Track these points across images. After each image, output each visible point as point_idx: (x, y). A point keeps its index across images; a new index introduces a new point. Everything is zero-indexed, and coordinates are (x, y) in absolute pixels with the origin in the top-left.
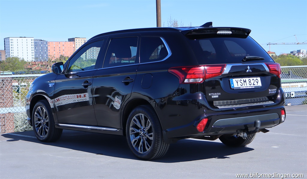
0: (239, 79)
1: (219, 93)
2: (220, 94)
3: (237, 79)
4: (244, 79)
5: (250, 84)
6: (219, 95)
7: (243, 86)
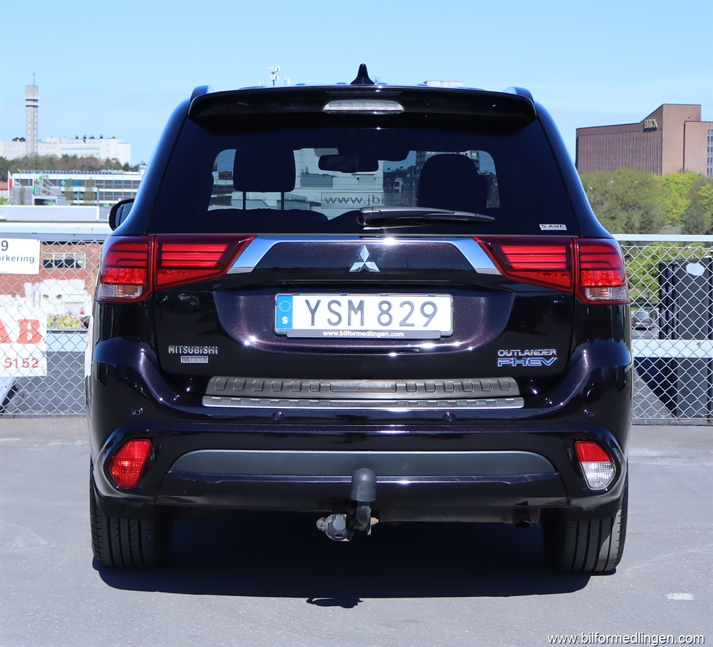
0: (325, 299)
1: (210, 345)
2: (214, 350)
3: (313, 298)
4: (356, 299)
5: (385, 318)
6: (210, 356)
7: (343, 325)
